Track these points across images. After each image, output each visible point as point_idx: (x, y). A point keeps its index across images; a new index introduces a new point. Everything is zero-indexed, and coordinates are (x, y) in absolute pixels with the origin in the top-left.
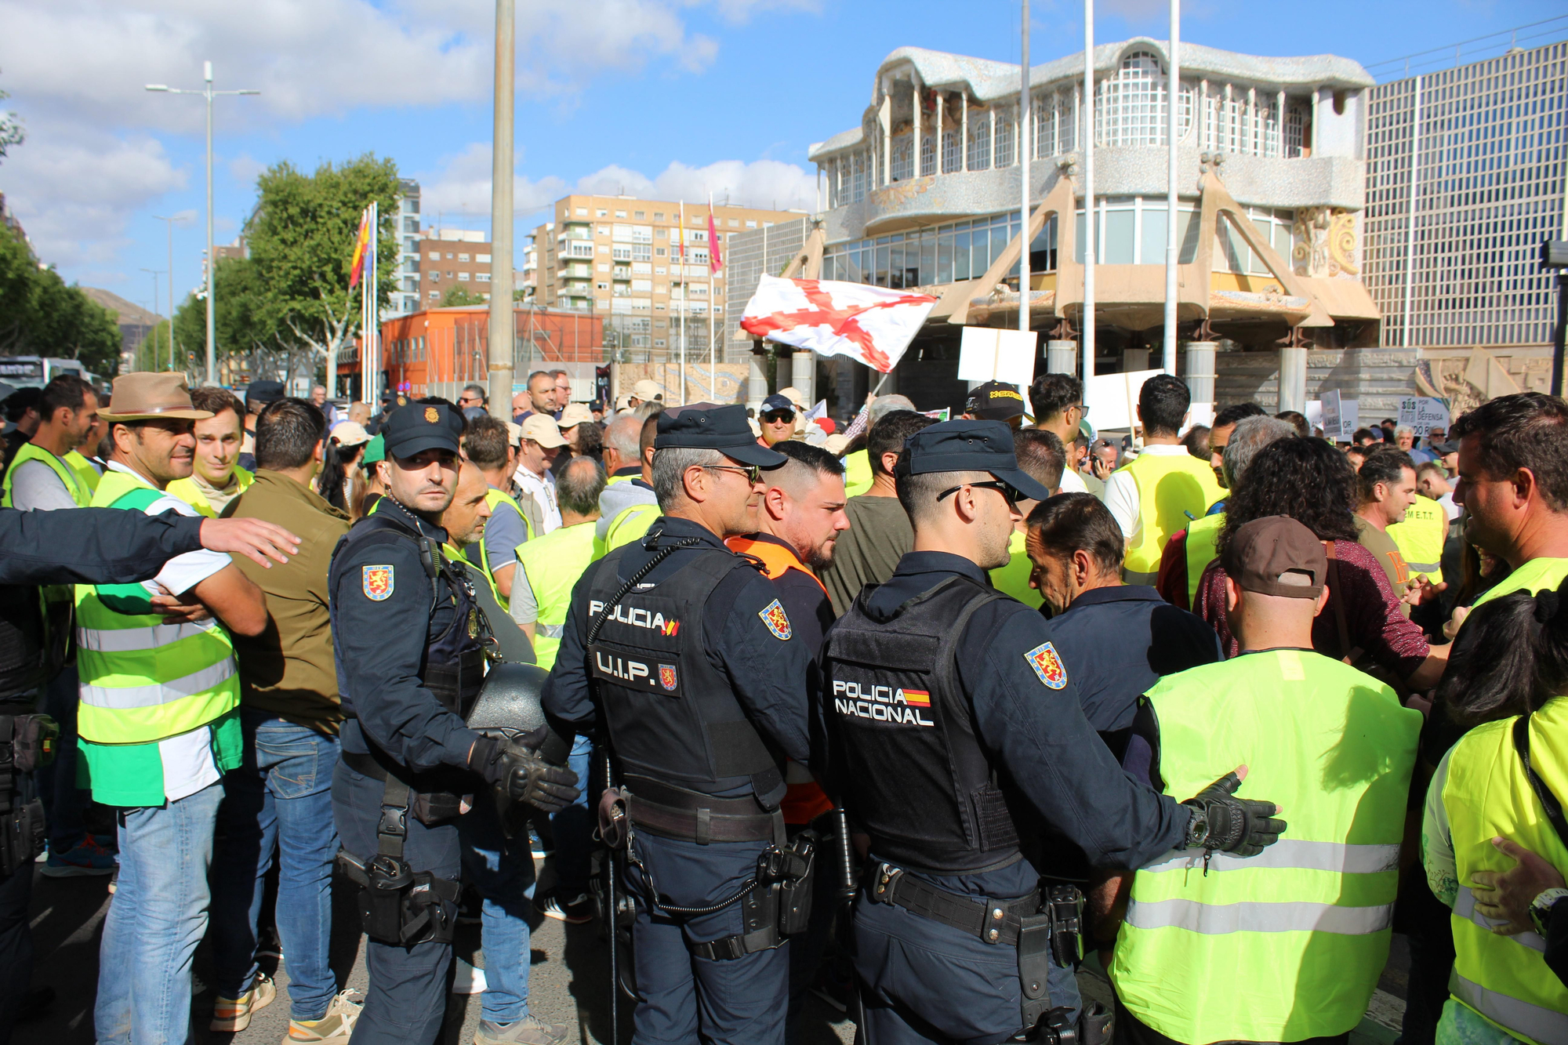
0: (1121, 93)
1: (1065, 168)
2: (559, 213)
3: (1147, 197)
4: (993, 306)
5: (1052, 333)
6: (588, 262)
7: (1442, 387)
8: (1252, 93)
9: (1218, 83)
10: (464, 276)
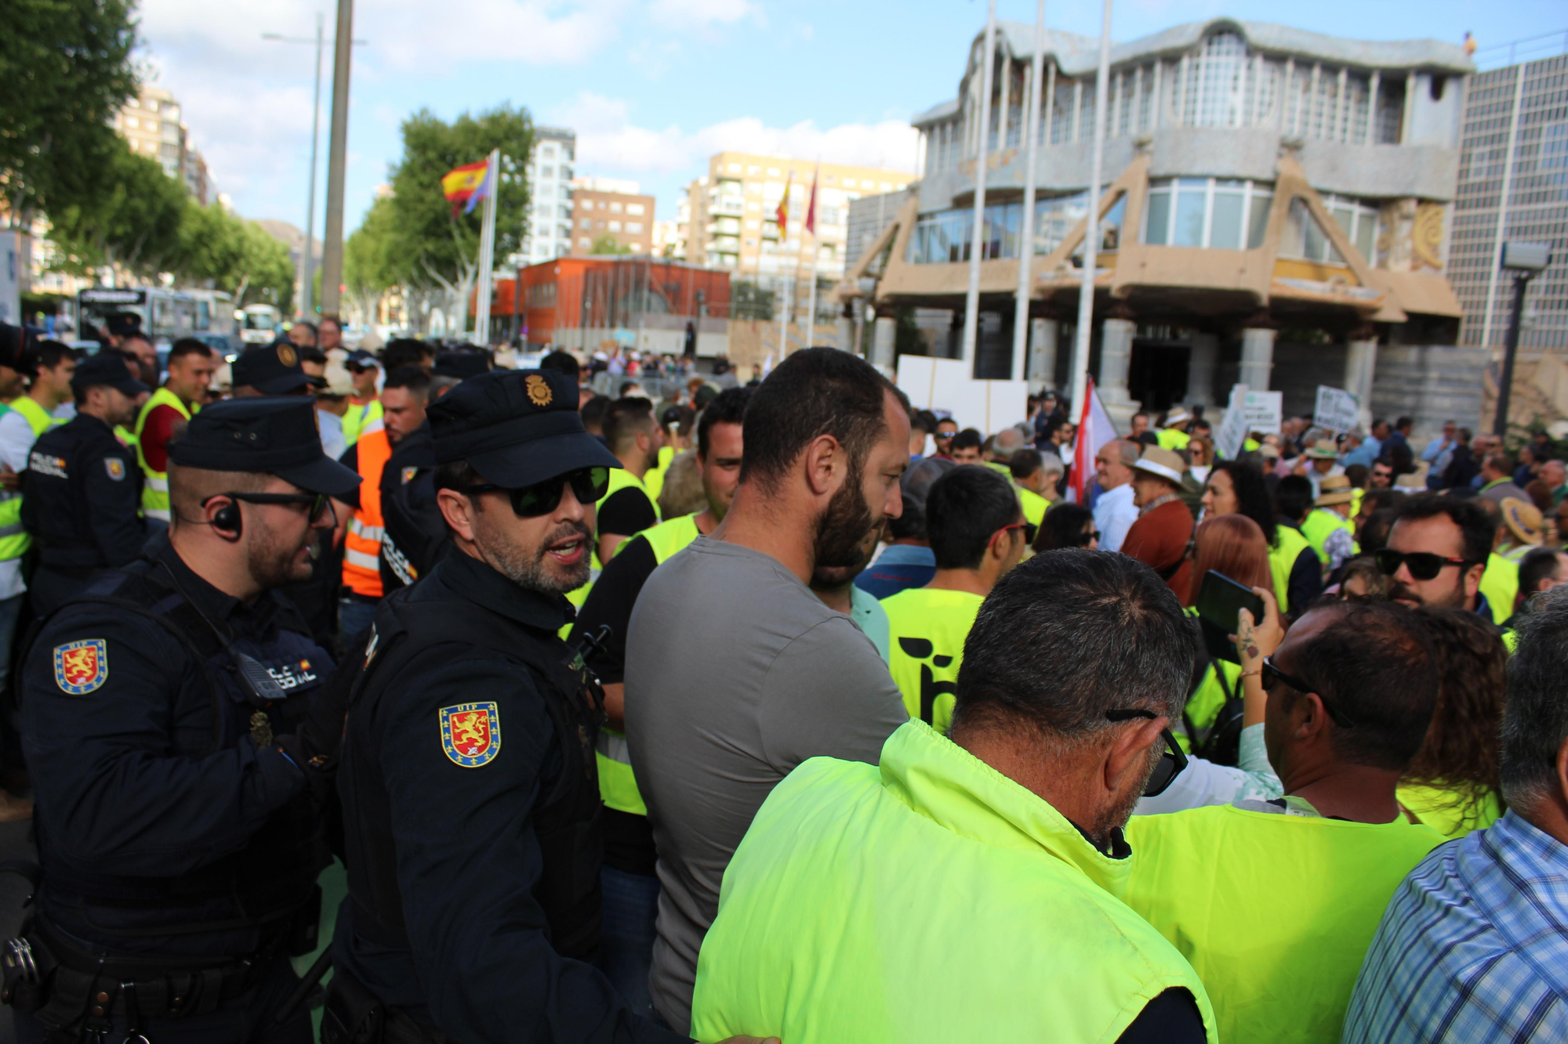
0: (1203, 72)
1: (1140, 147)
2: (713, 168)
3: (1221, 180)
4: (1057, 282)
5: (1110, 312)
6: (738, 218)
8: (1343, 76)
9: (1305, 64)
10: (614, 226)
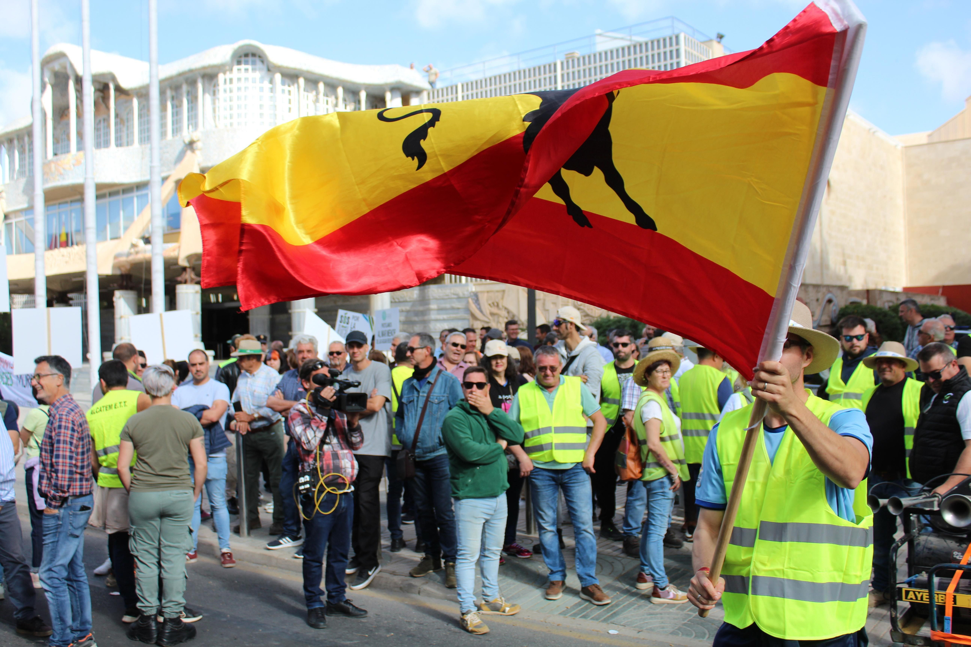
0: (235, 84)
1: (191, 145)
4: (131, 258)
5: (179, 279)
7: (488, 312)
8: (340, 91)
9: (313, 81)
